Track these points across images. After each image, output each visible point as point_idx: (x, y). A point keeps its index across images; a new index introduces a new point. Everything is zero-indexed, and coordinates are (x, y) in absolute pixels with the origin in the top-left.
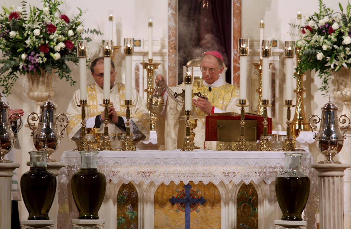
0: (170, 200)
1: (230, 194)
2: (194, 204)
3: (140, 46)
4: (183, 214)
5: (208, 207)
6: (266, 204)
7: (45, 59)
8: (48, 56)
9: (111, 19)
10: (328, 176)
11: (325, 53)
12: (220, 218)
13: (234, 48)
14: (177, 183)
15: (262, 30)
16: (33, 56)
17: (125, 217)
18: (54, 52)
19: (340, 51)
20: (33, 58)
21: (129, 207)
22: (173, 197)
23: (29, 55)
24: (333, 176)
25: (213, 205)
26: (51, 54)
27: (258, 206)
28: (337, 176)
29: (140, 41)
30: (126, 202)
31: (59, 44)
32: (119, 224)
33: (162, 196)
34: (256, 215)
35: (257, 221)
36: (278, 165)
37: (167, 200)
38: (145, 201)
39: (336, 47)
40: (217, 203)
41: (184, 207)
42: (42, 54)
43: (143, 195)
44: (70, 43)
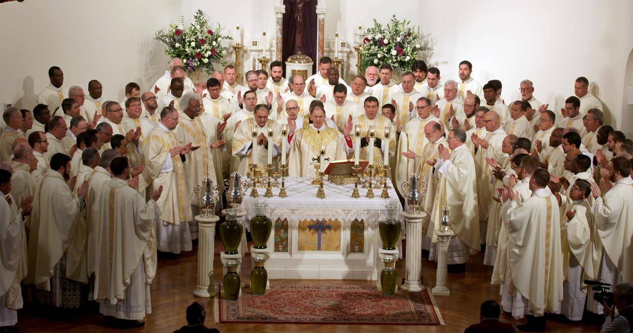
0: (309, 227)
1: (347, 224)
2: (324, 229)
3: (256, 45)
4: (317, 235)
5: (333, 231)
6: (370, 229)
7: (199, 63)
8: (200, 61)
9: (238, 28)
10: (413, 223)
11: (379, 59)
12: (340, 238)
13: (319, 51)
14: (315, 220)
15: (336, 38)
16: (191, 61)
17: (280, 237)
18: (204, 58)
19: (389, 58)
20: (191, 63)
21: (282, 231)
22: (310, 225)
23: (188, 59)
24: (416, 223)
25: (335, 230)
26: (202, 59)
27: (364, 230)
28: (418, 222)
29: (256, 42)
30: (281, 228)
31: (207, 52)
32: (275, 241)
33: (303, 224)
34: (363, 236)
35: (363, 240)
36: (379, 209)
37: (306, 226)
38: (292, 228)
39: (386, 55)
40: (339, 228)
41: (317, 231)
42: (197, 60)
43: (292, 224)
44: (214, 51)
